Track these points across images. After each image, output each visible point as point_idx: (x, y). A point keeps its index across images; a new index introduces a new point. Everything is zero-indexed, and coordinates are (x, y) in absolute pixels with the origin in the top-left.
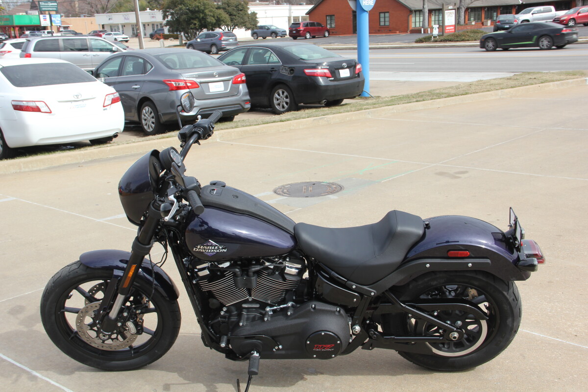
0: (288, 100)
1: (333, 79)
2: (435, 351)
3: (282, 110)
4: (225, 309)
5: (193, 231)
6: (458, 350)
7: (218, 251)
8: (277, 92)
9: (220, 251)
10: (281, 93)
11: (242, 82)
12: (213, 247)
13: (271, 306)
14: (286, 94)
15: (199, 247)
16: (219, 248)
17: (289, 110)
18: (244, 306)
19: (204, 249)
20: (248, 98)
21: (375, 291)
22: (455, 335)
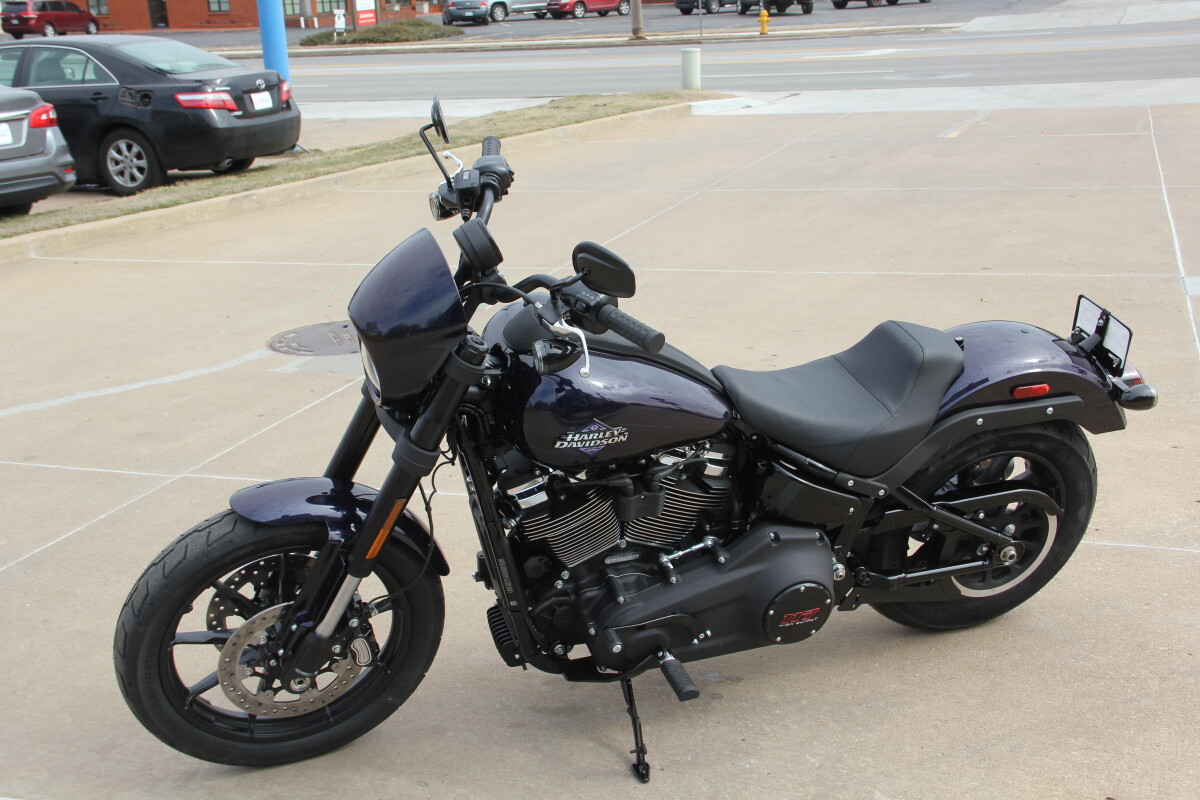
0: (143, 163)
1: (240, 113)
3: (131, 185)
4: (566, 575)
5: (540, 406)
7: (610, 442)
8: (114, 145)
9: (613, 441)
10: (123, 147)
11: (50, 123)
12: (602, 434)
14: (136, 149)
15: (569, 438)
16: (613, 435)
17: (148, 184)
18: (608, 561)
19: (582, 441)
20: (69, 158)
21: (885, 486)
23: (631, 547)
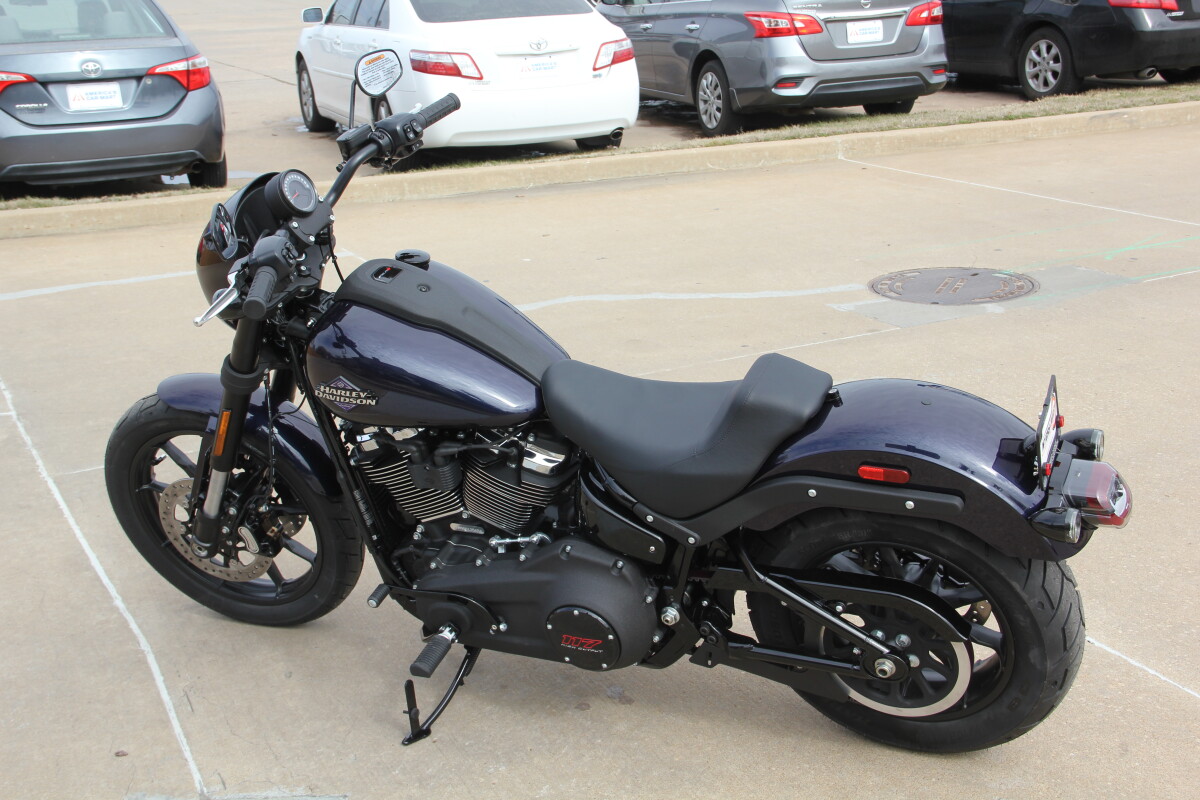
0: (1058, 67)
1: (1180, 14)
2: (855, 695)
3: (1043, 90)
4: (420, 529)
6: (908, 703)
7: (359, 403)
8: (1035, 45)
9: (361, 402)
10: (1043, 48)
11: (933, 20)
12: (348, 393)
13: (503, 534)
14: (1055, 50)
15: (322, 389)
16: (360, 397)
18: (454, 526)
19: (333, 395)
20: (942, 59)
21: (696, 535)
22: (886, 668)
23: (472, 521)
